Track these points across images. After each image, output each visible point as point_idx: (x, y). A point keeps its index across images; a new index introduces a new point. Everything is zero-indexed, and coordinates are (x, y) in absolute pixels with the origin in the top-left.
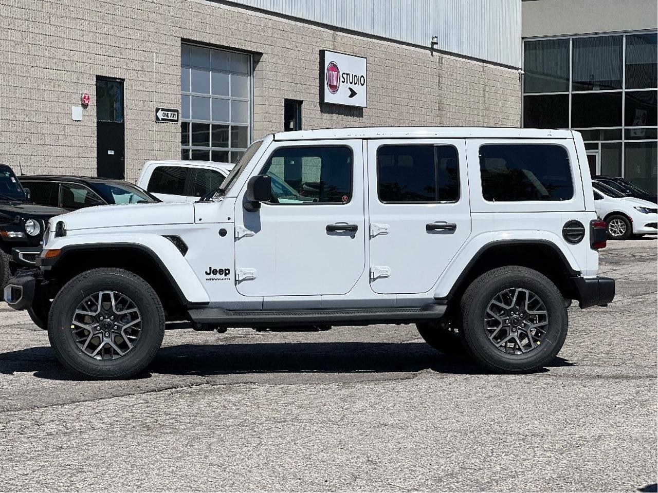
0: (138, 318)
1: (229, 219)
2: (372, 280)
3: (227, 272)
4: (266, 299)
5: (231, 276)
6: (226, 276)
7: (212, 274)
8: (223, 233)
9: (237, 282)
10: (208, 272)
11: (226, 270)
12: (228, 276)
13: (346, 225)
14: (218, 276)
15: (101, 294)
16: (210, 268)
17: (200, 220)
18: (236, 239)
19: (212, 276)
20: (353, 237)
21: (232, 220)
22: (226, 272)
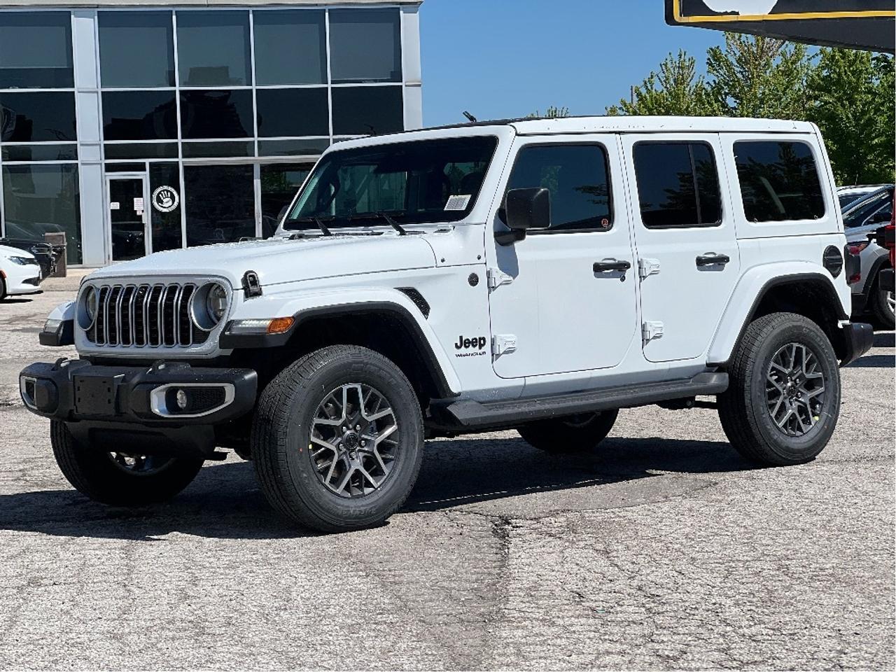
0: (394, 424)
1: (479, 258)
2: (645, 341)
3: (482, 342)
4: (530, 381)
5: (487, 348)
6: (480, 348)
7: (463, 347)
8: (473, 280)
9: (495, 356)
10: (459, 345)
11: (480, 339)
12: (483, 349)
13: (613, 262)
14: (471, 349)
15: (345, 388)
16: (461, 338)
17: (443, 261)
18: (491, 288)
19: (463, 350)
20: (623, 279)
21: (482, 260)
22: (479, 342)
